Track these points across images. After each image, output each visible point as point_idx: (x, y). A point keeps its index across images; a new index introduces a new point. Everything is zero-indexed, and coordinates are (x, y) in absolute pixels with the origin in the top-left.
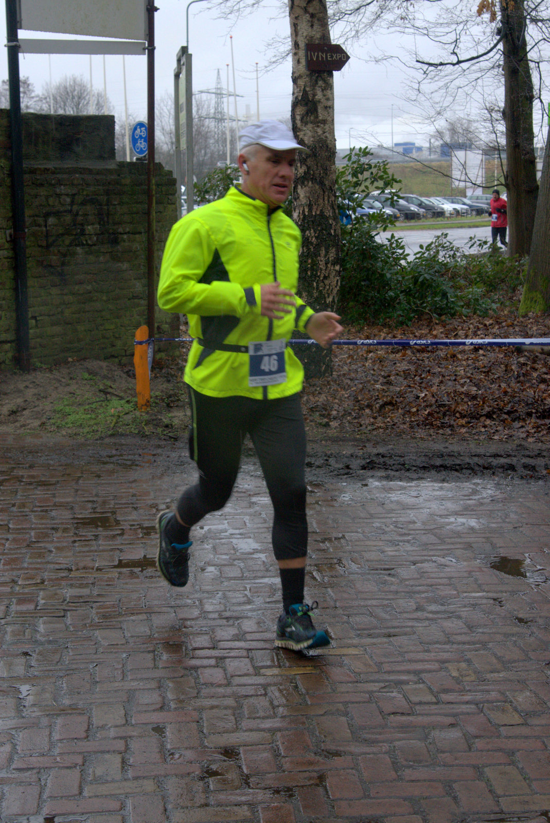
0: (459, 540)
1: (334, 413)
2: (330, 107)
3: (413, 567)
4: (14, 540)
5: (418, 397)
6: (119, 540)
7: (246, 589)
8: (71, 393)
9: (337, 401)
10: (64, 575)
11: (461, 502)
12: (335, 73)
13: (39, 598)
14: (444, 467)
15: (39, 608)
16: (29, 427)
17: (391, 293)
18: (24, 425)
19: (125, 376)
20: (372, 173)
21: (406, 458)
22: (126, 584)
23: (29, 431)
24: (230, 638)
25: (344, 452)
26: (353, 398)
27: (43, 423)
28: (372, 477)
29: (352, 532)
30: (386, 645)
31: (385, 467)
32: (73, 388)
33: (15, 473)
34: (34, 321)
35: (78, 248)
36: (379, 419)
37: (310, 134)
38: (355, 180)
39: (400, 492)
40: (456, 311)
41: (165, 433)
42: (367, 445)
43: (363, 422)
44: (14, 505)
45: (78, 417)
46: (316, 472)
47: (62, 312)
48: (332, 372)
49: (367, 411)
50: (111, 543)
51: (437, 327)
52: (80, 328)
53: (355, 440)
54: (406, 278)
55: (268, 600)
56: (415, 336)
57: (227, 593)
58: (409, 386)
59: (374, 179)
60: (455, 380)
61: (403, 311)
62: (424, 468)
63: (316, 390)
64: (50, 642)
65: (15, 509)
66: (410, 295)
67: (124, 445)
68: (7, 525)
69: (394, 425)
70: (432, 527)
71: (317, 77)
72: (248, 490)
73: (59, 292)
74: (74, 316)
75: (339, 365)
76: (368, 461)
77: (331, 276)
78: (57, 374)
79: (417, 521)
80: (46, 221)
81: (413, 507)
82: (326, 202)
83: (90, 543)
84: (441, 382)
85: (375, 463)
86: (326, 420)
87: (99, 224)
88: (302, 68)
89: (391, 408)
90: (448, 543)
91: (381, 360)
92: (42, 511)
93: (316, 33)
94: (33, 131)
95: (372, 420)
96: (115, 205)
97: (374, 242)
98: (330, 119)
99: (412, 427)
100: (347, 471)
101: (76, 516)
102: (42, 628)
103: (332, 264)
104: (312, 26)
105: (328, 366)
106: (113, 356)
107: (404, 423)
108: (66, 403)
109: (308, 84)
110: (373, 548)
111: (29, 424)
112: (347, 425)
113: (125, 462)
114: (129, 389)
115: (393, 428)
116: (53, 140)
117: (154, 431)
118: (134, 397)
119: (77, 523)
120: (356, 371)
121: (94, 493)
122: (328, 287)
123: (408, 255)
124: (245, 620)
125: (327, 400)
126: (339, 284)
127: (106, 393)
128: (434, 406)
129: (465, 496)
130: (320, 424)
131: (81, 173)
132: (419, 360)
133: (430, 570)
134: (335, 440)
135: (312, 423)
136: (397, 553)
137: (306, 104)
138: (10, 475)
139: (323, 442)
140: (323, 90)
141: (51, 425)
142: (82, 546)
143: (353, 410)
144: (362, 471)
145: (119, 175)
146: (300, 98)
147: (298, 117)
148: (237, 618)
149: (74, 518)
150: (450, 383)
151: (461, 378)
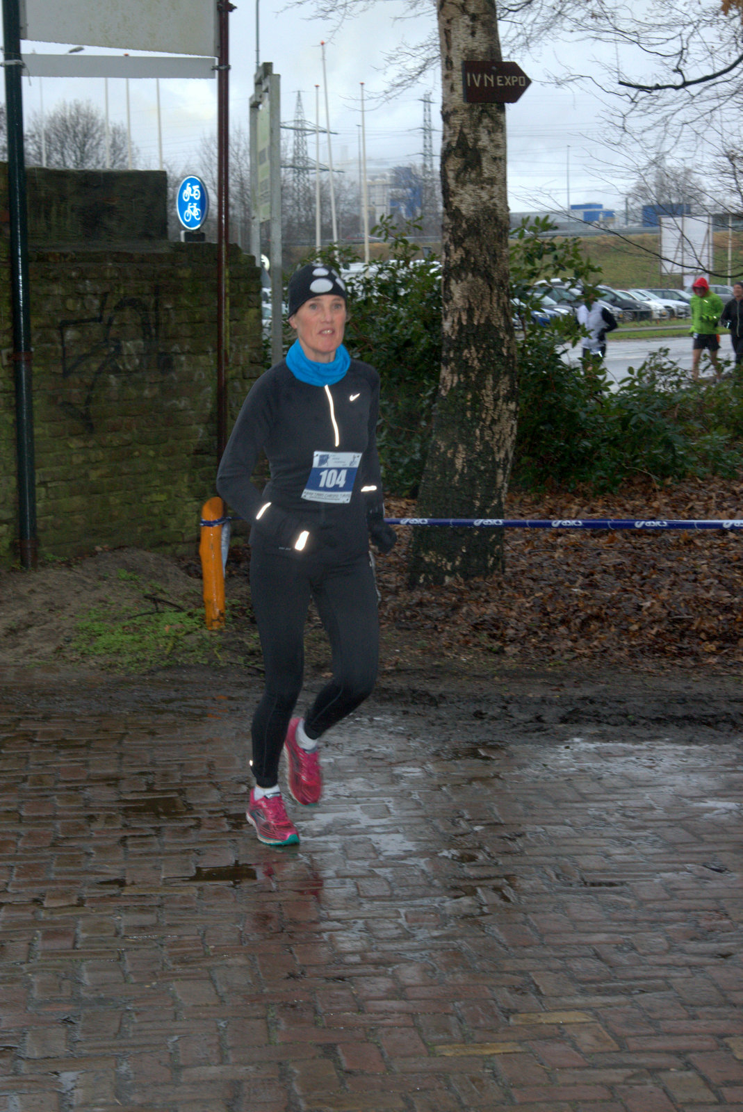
0: (725, 837)
1: (511, 632)
2: (500, 159)
3: (657, 881)
4: (30, 836)
5: (639, 608)
6: (194, 835)
7: (399, 917)
8: (101, 601)
9: (513, 614)
10: (113, 892)
11: (723, 776)
12: (509, 106)
13: (78, 930)
14: (689, 719)
15: (78, 946)
16: (37, 654)
17: (586, 443)
18: (30, 652)
19: (183, 574)
20: (556, 257)
21: (627, 704)
22: (212, 906)
23: (37, 660)
24: (382, 994)
25: (531, 695)
26: (539, 609)
27: (60, 649)
28: (579, 735)
29: (556, 824)
30: (628, 1008)
31: (598, 719)
32: (104, 592)
33: (23, 726)
34: (43, 489)
35: (112, 376)
36: (582, 641)
37: (469, 199)
38: (529, 267)
39: (623, 760)
40: (686, 470)
41: (250, 663)
42: (565, 682)
43: (555, 648)
44: (25, 779)
45: (113, 638)
46: (490, 727)
47: (86, 475)
48: (504, 567)
49: (562, 629)
50: (181, 840)
51: (659, 496)
52: (114, 500)
53: (546, 675)
54: (610, 419)
55: (436, 933)
56: (626, 510)
57: (370, 921)
58: (625, 591)
59: (559, 267)
60: (695, 580)
61: (606, 470)
62: (658, 720)
63: (481, 596)
64: (101, 1001)
65: (27, 786)
66: (616, 446)
67: (187, 683)
68: (17, 811)
69: (605, 651)
70: (680, 816)
71: (483, 111)
72: (386, 756)
73: (82, 444)
74: (105, 481)
75: (512, 557)
76: (571, 709)
77: (503, 420)
78: (80, 571)
79: (655, 805)
80: (62, 336)
81: (647, 784)
82: (495, 305)
83: (150, 840)
84: (674, 584)
85: (582, 713)
86: (498, 643)
87: (144, 338)
88: (458, 98)
89: (598, 624)
90: (709, 843)
91: (577, 548)
92: (68, 789)
93: (479, 44)
94: (43, 194)
95: (570, 644)
96: (167, 309)
97: (561, 363)
98: (499, 176)
99: (632, 656)
100: (538, 725)
101: (123, 797)
102: (86, 978)
103: (504, 401)
104: (473, 34)
105: (497, 559)
106: (162, 543)
107: (620, 649)
108: (95, 616)
109: (468, 123)
110: (592, 850)
111: (36, 650)
112: (532, 651)
113: (191, 710)
114: (189, 594)
115: (603, 657)
116: (72, 210)
117: (233, 660)
118: (200, 607)
119: (126, 809)
120: (541, 566)
121: (148, 759)
122: (497, 437)
123: (611, 383)
124: (403, 965)
125: (499, 612)
126: (515, 431)
127: (156, 601)
128: (666, 622)
129: (726, 765)
130: (490, 650)
131: (116, 261)
132: (635, 548)
133: (684, 886)
134: (513, 675)
135: (477, 649)
136: (628, 858)
137: (464, 155)
138: (14, 731)
139: (496, 678)
140: (489, 133)
141: (71, 651)
142: (137, 845)
143: (540, 628)
144: (561, 726)
145: (173, 264)
146: (454, 145)
147: (451, 174)
148: (389, 964)
149: (120, 801)
150: (688, 585)
151: (707, 577)
